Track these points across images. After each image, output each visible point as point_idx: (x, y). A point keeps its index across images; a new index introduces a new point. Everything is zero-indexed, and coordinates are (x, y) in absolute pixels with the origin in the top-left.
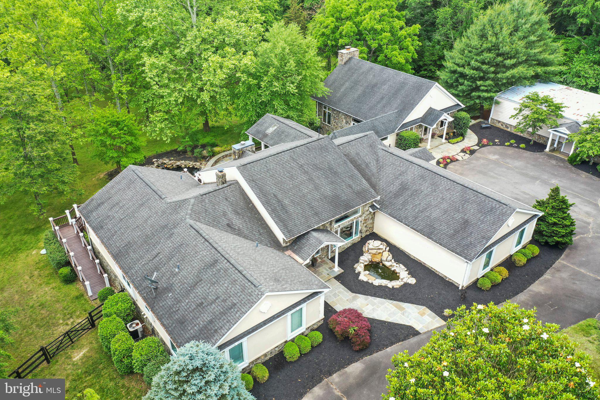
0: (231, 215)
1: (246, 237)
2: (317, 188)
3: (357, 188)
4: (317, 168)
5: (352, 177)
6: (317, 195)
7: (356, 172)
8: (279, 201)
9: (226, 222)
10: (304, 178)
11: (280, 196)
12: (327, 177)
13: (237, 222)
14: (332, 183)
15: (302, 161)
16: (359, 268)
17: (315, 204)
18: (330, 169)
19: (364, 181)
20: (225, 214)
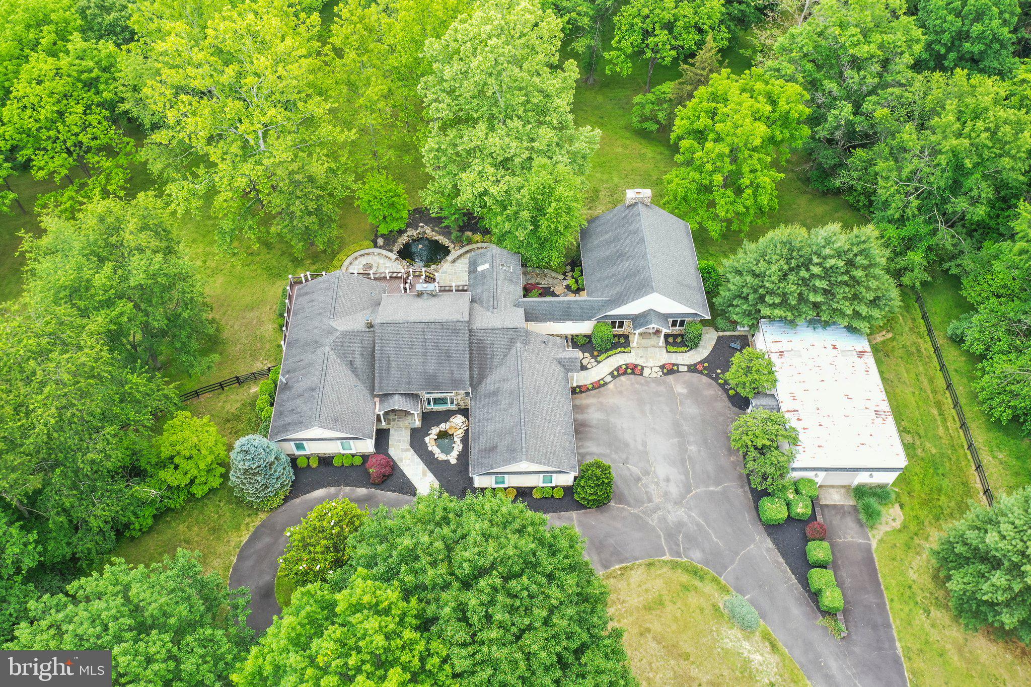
0: (357, 355)
1: (357, 376)
2: (424, 363)
3: (457, 375)
4: (437, 346)
5: (460, 366)
6: (420, 369)
7: (467, 362)
8: (389, 362)
9: (351, 359)
10: (420, 350)
11: (392, 358)
12: (439, 358)
13: (358, 362)
14: (440, 364)
15: (429, 336)
16: (435, 431)
17: (414, 375)
18: (448, 351)
19: (468, 373)
20: (353, 352)
